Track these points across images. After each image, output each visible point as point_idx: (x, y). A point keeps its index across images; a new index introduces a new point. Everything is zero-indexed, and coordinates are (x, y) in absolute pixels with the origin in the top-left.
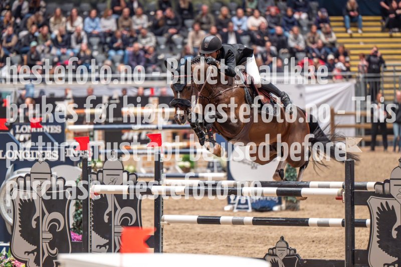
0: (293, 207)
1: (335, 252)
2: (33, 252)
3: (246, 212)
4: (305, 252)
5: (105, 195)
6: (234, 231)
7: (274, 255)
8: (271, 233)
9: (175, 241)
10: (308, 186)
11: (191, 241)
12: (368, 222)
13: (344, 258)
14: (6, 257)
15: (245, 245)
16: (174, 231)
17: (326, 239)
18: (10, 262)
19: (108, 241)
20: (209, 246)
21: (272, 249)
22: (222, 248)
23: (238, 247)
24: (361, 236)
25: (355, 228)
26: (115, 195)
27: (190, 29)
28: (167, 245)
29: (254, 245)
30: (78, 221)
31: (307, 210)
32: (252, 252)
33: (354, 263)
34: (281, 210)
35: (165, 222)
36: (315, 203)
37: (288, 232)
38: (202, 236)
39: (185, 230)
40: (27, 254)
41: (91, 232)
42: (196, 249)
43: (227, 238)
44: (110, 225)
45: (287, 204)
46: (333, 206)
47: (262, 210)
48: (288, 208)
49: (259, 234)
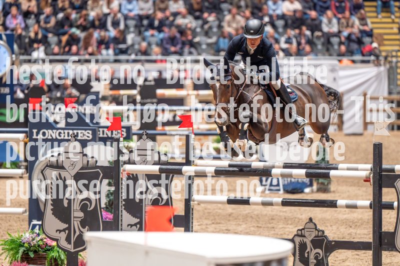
0: (324, 189)
1: (365, 234)
2: (64, 230)
3: (278, 193)
4: (335, 233)
5: (136, 174)
6: (265, 213)
7: (303, 236)
8: (301, 215)
9: (206, 222)
10: (336, 169)
11: (223, 222)
12: (396, 204)
13: (371, 241)
14: (38, 235)
15: (275, 226)
16: (206, 211)
17: (356, 221)
18: (42, 240)
19: (139, 220)
20: (240, 227)
21: (301, 230)
22: (252, 229)
23: (268, 228)
24: (390, 218)
25: (383, 210)
26: (146, 175)
27: (226, 13)
28: (199, 225)
29: (284, 226)
30: (110, 200)
31: (338, 192)
32: (282, 233)
33: (381, 245)
34: (312, 192)
35: (196, 202)
36: (347, 185)
37: (318, 213)
38: (233, 217)
39: (216, 210)
40: (58, 232)
41: (122, 211)
42: (227, 230)
43: (258, 219)
44: (141, 204)
45: (319, 186)
46: (364, 189)
47: (293, 192)
48: (319, 190)
49: (290, 215)
